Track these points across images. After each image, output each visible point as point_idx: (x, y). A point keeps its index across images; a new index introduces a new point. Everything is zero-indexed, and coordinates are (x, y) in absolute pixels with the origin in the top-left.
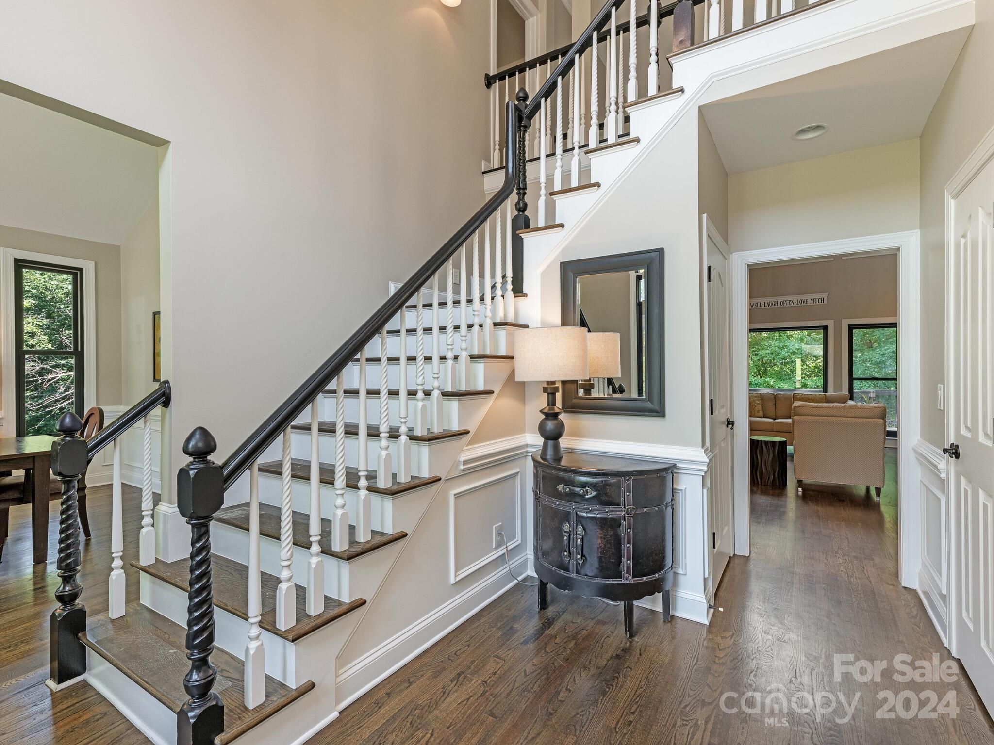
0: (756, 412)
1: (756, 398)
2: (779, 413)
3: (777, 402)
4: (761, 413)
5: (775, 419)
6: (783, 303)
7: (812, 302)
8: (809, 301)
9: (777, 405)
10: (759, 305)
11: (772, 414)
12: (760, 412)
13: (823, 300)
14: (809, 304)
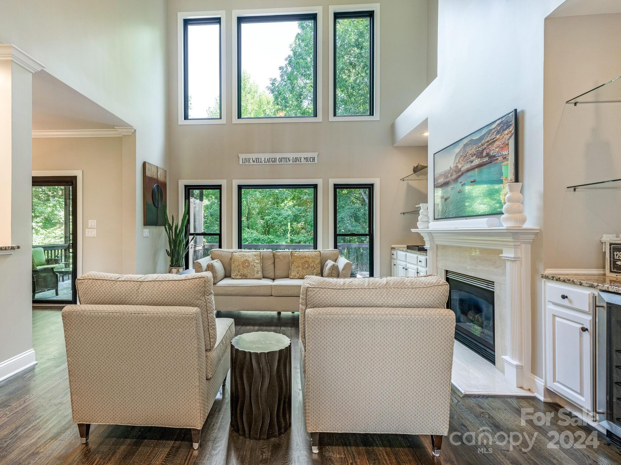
0: (255, 273)
1: (255, 257)
2: (278, 273)
3: (276, 260)
4: (260, 275)
5: (273, 280)
6: (281, 160)
7: (305, 160)
8: (303, 159)
9: (275, 263)
10: (260, 161)
11: (271, 275)
12: (260, 273)
13: (314, 160)
14: (303, 162)
